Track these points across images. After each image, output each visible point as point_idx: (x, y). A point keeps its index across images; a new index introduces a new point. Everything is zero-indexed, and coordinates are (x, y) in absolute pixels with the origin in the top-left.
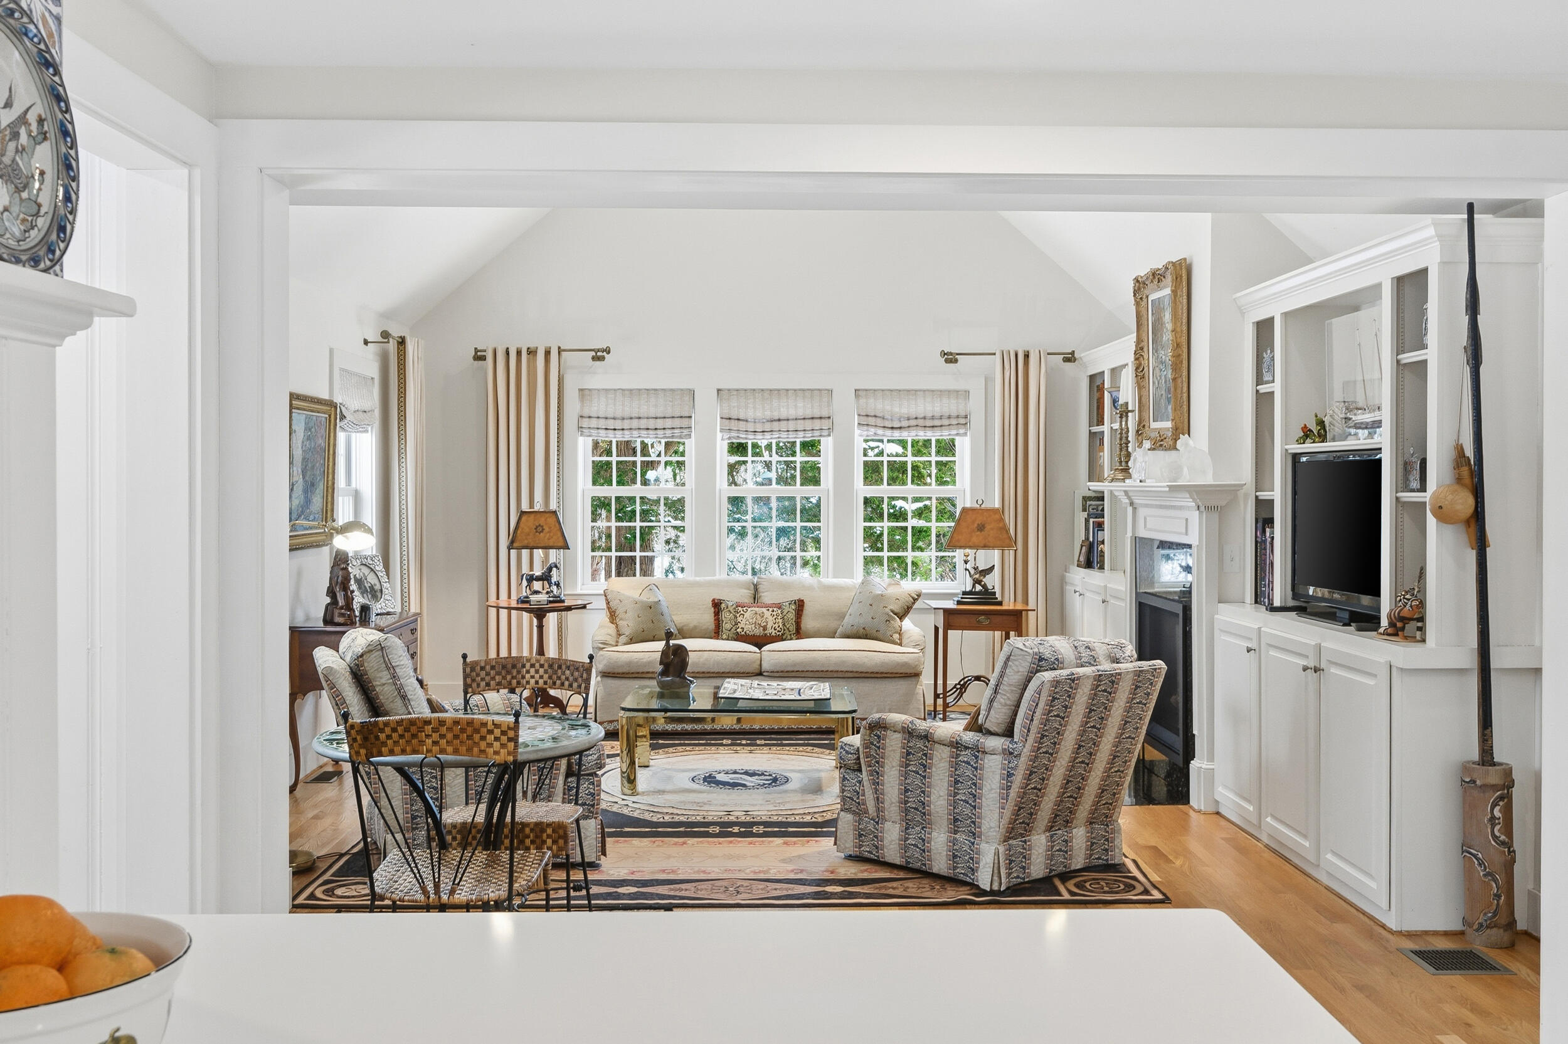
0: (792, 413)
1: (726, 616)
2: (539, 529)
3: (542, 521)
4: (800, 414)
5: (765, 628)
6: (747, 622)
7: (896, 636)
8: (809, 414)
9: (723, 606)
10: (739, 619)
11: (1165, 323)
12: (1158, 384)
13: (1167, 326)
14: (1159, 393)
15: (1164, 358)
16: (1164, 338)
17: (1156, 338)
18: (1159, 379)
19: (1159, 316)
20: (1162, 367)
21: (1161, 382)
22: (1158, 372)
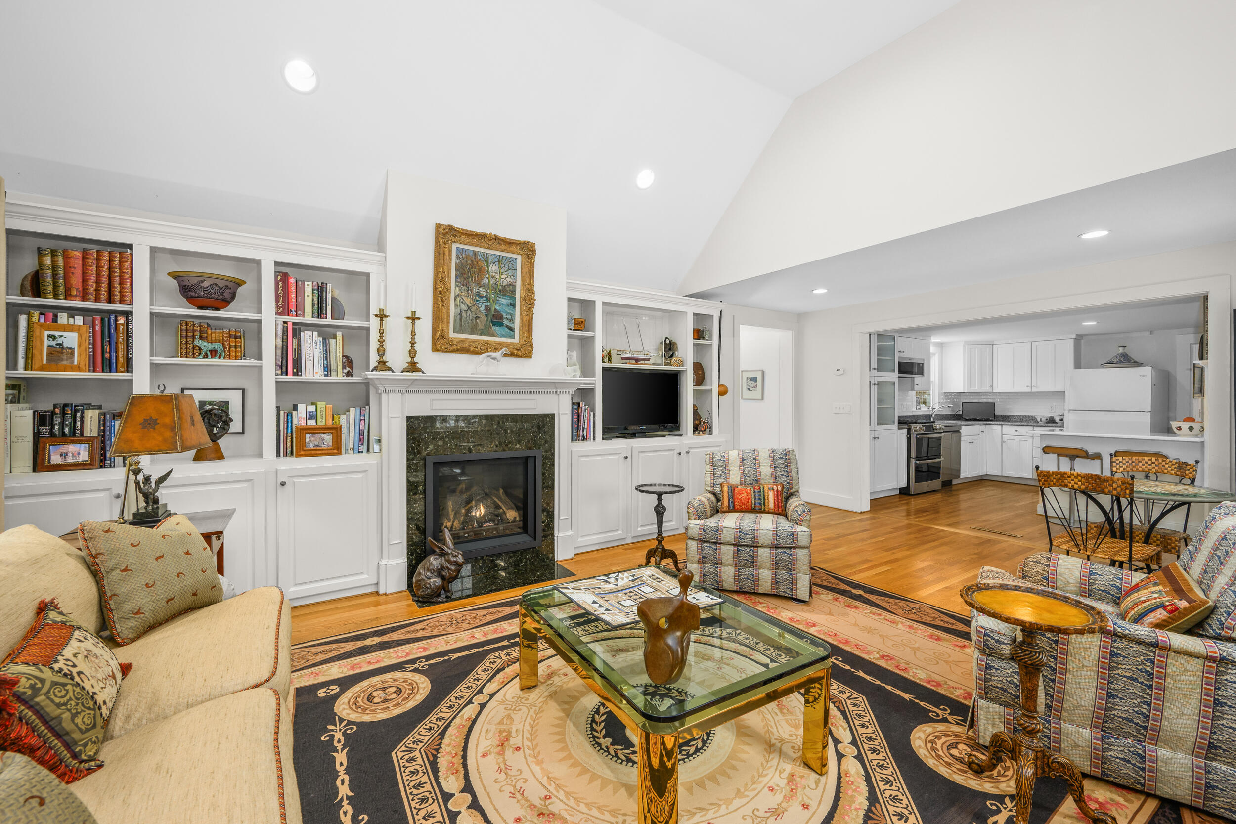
11: (488, 271)
12: (469, 308)
13: (494, 274)
14: (472, 316)
15: (485, 294)
16: (485, 281)
17: (465, 276)
18: (470, 305)
19: (472, 263)
20: (477, 298)
21: (474, 308)
22: (468, 301)
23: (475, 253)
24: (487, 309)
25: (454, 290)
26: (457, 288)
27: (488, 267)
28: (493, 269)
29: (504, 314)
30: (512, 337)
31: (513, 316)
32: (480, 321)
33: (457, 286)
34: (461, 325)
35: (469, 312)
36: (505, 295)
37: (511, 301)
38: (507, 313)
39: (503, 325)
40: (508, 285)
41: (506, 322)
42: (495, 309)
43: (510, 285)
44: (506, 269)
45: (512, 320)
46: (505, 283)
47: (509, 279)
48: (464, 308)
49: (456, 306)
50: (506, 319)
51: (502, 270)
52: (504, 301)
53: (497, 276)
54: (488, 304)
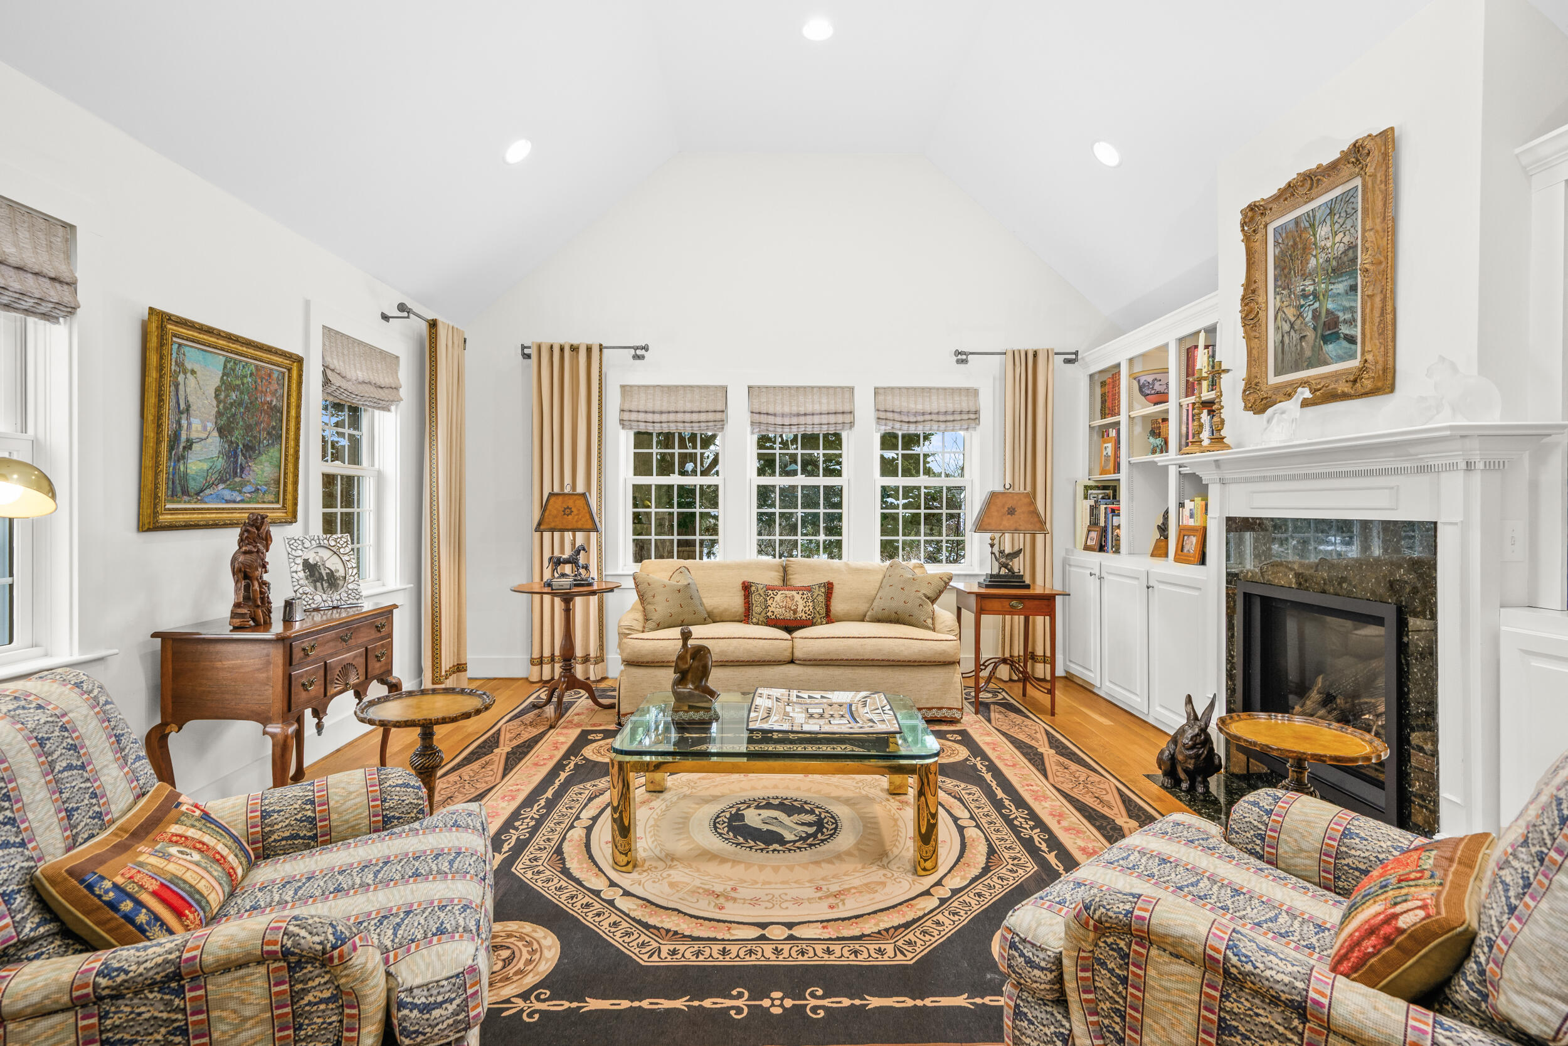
0: (817, 408)
1: (755, 599)
2: (567, 511)
3: (570, 503)
4: (825, 409)
5: (795, 612)
6: (778, 605)
7: (929, 621)
8: (832, 408)
9: (753, 589)
10: (769, 602)
11: (1315, 244)
12: (1292, 326)
13: (1323, 243)
14: (1295, 336)
15: (1311, 288)
16: (1313, 262)
17: (1286, 271)
18: (1293, 319)
19: (1294, 241)
20: (1302, 302)
21: (1299, 322)
22: (1290, 313)
23: (1297, 221)
24: (1316, 315)
25: (1272, 302)
26: (1278, 297)
27: (1314, 235)
28: (1323, 233)
29: (1340, 314)
30: (1353, 356)
31: (1352, 310)
32: (1307, 343)
33: (1276, 293)
34: (1283, 359)
35: (1292, 333)
36: (1341, 275)
37: (1351, 282)
38: (1345, 310)
39: (1338, 338)
40: (1345, 252)
41: (1344, 330)
42: (1327, 310)
43: (1350, 248)
44: (1341, 221)
45: (1352, 322)
46: (1342, 248)
47: (1345, 240)
48: (1286, 327)
49: (1277, 328)
50: (1345, 322)
51: (1337, 226)
52: (1340, 287)
53: (1329, 244)
54: (1317, 305)
